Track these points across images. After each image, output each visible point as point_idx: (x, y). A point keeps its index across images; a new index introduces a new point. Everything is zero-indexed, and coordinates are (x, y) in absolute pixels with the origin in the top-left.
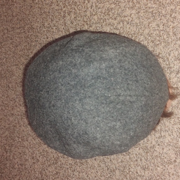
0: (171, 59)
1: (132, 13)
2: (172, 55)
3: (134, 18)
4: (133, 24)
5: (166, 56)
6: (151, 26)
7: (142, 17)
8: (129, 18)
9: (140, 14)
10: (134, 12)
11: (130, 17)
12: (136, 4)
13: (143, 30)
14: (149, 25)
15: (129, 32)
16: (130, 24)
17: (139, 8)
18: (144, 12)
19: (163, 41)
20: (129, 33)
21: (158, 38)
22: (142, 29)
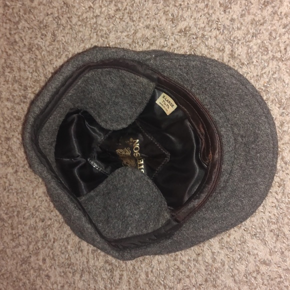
0: (71, 250)
1: (8, 173)
2: (71, 242)
3: (12, 181)
4: (12, 189)
5: (63, 244)
6: (37, 194)
7: (22, 179)
8: (5, 180)
9: (19, 174)
10: (10, 170)
11: (6, 178)
12: (10, 158)
13: (27, 201)
14: (33, 193)
15: (8, 203)
16: (8, 191)
17: (15, 164)
18: (24, 171)
19: (56, 220)
20: (8, 205)
21: (48, 215)
22: (25, 199)
